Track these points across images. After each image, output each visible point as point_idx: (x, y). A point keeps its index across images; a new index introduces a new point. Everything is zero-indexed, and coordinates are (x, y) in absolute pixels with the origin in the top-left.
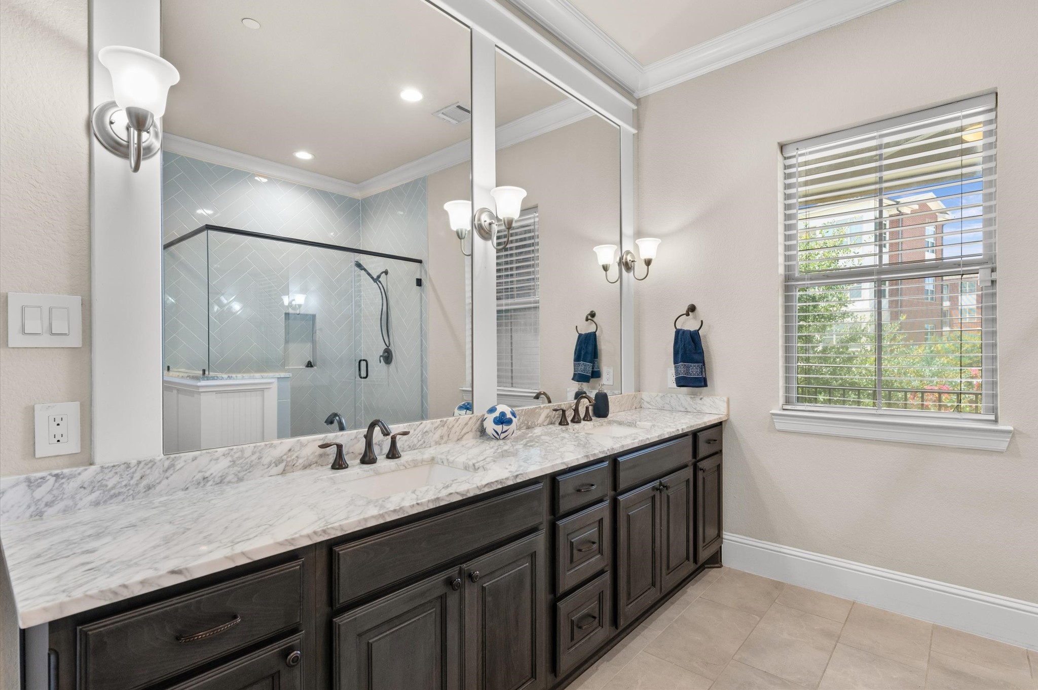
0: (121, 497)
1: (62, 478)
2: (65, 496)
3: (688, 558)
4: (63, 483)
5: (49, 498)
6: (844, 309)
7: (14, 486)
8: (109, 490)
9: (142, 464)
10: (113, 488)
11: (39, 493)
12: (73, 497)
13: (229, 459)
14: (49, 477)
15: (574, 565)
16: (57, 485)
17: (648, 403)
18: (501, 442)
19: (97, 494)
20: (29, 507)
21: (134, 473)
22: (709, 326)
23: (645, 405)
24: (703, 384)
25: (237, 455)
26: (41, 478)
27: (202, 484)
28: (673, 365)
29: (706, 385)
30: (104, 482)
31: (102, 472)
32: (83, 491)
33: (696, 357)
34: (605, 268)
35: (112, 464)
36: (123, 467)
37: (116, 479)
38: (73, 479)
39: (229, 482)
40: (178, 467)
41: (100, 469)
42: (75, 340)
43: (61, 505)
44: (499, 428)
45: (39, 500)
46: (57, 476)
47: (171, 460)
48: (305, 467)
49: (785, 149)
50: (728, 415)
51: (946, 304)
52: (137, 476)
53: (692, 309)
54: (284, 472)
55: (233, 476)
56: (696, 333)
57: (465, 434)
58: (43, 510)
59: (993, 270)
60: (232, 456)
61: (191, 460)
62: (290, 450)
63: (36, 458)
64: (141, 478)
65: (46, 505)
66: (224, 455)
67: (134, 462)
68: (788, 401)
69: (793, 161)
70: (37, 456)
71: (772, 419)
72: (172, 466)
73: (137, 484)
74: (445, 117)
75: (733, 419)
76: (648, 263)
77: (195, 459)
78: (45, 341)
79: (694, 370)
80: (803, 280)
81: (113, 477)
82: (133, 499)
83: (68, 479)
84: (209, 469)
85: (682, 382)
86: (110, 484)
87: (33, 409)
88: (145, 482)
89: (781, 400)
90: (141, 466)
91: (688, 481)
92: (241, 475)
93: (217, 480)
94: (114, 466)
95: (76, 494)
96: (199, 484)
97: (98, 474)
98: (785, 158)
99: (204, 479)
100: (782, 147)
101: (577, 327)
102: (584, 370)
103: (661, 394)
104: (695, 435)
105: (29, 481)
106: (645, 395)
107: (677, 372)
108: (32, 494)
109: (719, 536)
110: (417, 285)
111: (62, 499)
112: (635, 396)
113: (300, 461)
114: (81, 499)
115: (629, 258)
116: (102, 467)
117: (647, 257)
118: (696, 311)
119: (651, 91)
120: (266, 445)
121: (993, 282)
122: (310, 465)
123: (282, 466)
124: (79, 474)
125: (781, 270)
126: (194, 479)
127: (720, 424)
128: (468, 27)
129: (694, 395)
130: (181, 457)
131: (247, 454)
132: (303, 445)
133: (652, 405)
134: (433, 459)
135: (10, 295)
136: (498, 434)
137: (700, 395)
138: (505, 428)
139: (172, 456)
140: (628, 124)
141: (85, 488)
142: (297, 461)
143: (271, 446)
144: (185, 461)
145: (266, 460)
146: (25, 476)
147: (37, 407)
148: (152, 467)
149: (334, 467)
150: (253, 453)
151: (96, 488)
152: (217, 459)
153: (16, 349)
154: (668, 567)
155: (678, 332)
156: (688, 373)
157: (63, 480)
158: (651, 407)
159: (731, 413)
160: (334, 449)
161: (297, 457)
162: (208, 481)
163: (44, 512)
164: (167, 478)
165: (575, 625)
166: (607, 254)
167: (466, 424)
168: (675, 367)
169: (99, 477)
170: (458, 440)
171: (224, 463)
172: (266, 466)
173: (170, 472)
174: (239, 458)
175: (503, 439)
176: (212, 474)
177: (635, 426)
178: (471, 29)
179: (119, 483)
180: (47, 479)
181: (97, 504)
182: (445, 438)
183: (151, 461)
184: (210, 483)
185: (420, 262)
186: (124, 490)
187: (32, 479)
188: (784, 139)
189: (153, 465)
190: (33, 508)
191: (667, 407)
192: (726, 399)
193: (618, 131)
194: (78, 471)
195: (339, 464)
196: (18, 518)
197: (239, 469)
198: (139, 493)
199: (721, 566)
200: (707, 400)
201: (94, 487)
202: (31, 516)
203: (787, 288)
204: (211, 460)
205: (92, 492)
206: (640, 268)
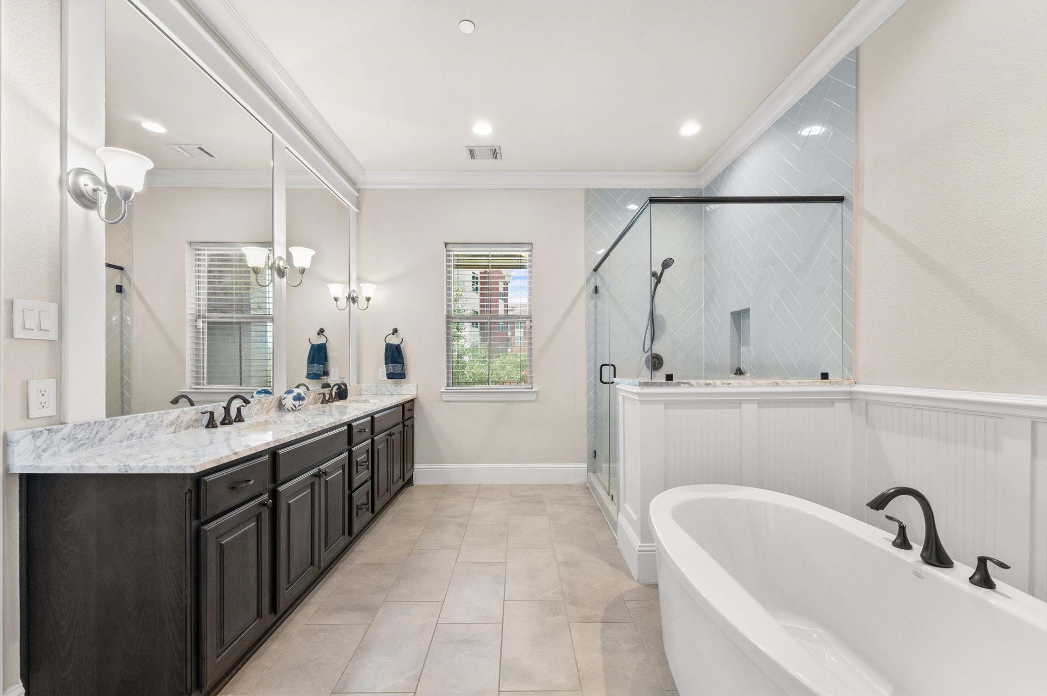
0: (85, 446)
1: (52, 432)
2: (54, 445)
3: (400, 478)
4: (52, 436)
5: (44, 446)
6: (459, 333)
7: (25, 437)
8: (79, 441)
9: (98, 423)
10: (81, 440)
11: (40, 442)
12: (58, 446)
13: (145, 421)
14: (45, 431)
15: (358, 473)
16: (49, 437)
17: (366, 391)
18: (297, 412)
19: (72, 443)
20: (33, 451)
21: (92, 429)
22: (406, 342)
23: (364, 392)
24: (403, 377)
25: (149, 419)
26: (40, 432)
27: (130, 439)
28: (385, 366)
29: (405, 378)
30: (76, 436)
31: (75, 428)
32: (64, 442)
33: (399, 360)
34: (336, 299)
35: (80, 423)
36: (86, 425)
37: (83, 433)
38: (59, 433)
39: (145, 437)
40: (117, 426)
41: (73, 426)
42: (53, 336)
43: (51, 451)
44: (297, 403)
45: (38, 447)
46: (49, 430)
47: (113, 421)
48: (187, 428)
49: (447, 245)
50: (417, 395)
51: (509, 334)
52: (94, 432)
53: (395, 331)
54: (175, 431)
55: (147, 433)
56: (399, 345)
57: (271, 409)
58: (41, 454)
59: (531, 322)
60: (147, 420)
61: (124, 422)
62: (178, 416)
63: (31, 419)
64: (97, 433)
65: (43, 451)
66: (142, 419)
67: (92, 422)
68: (448, 385)
69: (451, 253)
70: (31, 416)
71: (441, 395)
72: (113, 426)
73: (94, 438)
74: (180, 149)
75: (419, 397)
76: (368, 299)
77: (126, 421)
78: (36, 335)
79: (398, 369)
80: (456, 318)
81: (81, 432)
82: (92, 448)
83: (56, 433)
84: (134, 428)
85: (391, 376)
86: (79, 437)
87: (27, 383)
88: (98, 436)
89: (445, 385)
90: (97, 424)
91: (401, 432)
92: (151, 432)
93: (139, 436)
94: (81, 424)
95: (60, 443)
96: (128, 438)
97: (72, 429)
98: (447, 251)
99: (131, 435)
100: (446, 244)
101: (309, 339)
102: (318, 369)
103: (375, 385)
104: (403, 405)
105: (33, 433)
106: (363, 386)
107: (387, 370)
108: (35, 443)
109: (413, 466)
110: (117, 292)
111: (52, 447)
112: (358, 387)
113: (184, 424)
114: (63, 447)
115: (355, 295)
116: (75, 425)
117: (368, 296)
118: (398, 332)
119: (368, 187)
120: (165, 412)
121: (531, 327)
122: (189, 427)
123: (174, 427)
124: (62, 429)
125: (445, 312)
126: (126, 435)
127: (412, 400)
128: (271, 133)
129: (396, 384)
130: (118, 419)
131: (155, 418)
132: (185, 413)
133: (369, 392)
134: (266, 421)
135: (14, 299)
136: (295, 407)
137: (400, 383)
138: (301, 402)
139: (114, 418)
140: (353, 205)
141: (65, 439)
142: (182, 423)
143: (168, 413)
144: (121, 422)
145: (165, 423)
146: (31, 430)
147: (31, 382)
148: (102, 426)
149: (207, 427)
150: (158, 418)
151: (71, 440)
152: (139, 421)
153: (17, 340)
154: (393, 482)
155: (387, 345)
156: (394, 370)
157: (53, 434)
158: (367, 393)
159: (418, 394)
160: (208, 415)
161: (182, 421)
162: (133, 436)
163: (42, 455)
164: (111, 434)
165: (358, 508)
166: (338, 290)
167: (271, 402)
168: (386, 367)
169: (73, 432)
170: (267, 412)
171: (143, 424)
172: (165, 427)
173: (113, 429)
174: (151, 421)
175: (298, 410)
176: (135, 432)
177: (368, 403)
178: (273, 135)
179: (84, 436)
180: (43, 432)
181: (71, 450)
182: (260, 411)
183: (102, 422)
184: (135, 437)
185: (121, 269)
186: (87, 441)
187: (35, 432)
188: (447, 241)
189: (103, 424)
190: (35, 453)
191: (379, 392)
192: (416, 385)
193: (348, 210)
194: (61, 428)
195: (211, 424)
196: (27, 459)
197: (151, 429)
198: (95, 443)
199: (413, 485)
200: (405, 387)
201: (70, 439)
202: (34, 458)
203: (448, 323)
204: (135, 422)
205: (69, 442)
206: (362, 302)
